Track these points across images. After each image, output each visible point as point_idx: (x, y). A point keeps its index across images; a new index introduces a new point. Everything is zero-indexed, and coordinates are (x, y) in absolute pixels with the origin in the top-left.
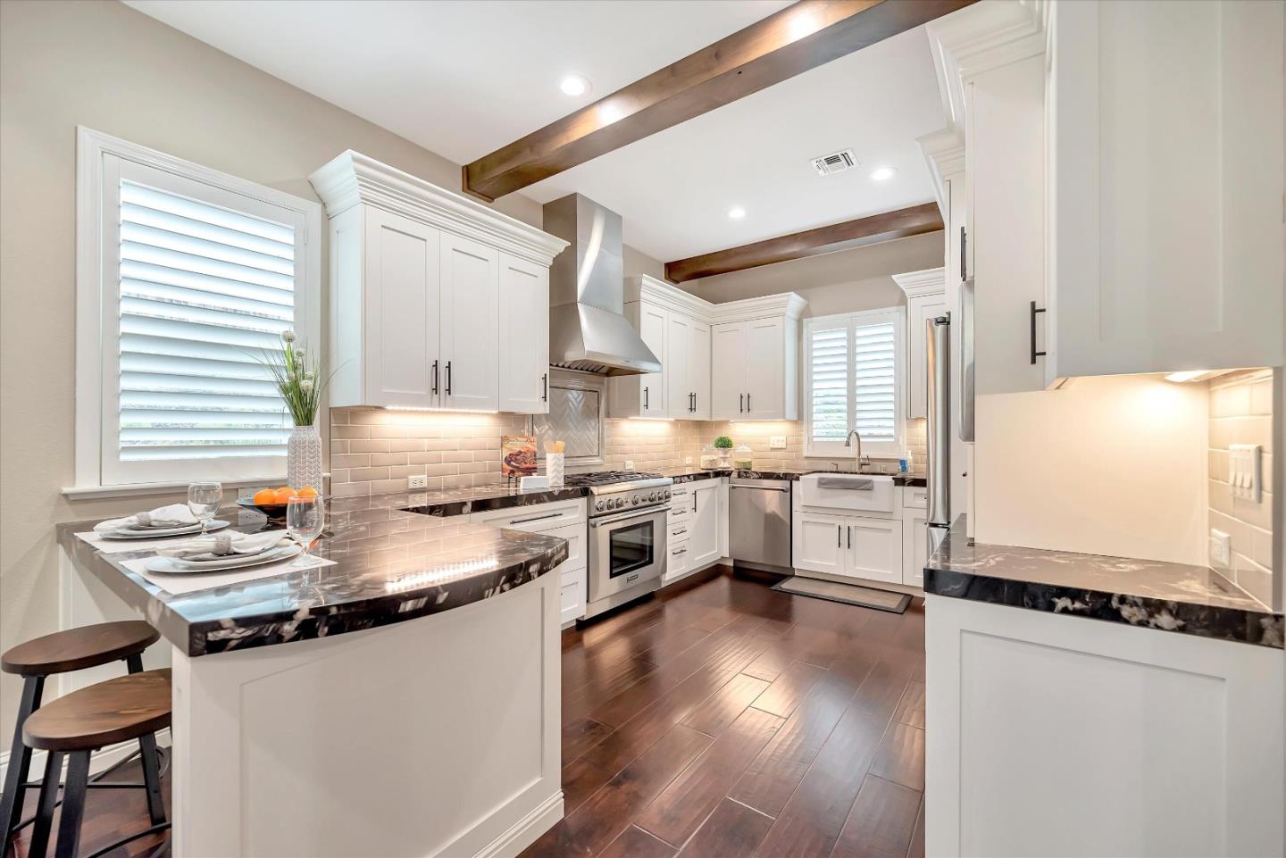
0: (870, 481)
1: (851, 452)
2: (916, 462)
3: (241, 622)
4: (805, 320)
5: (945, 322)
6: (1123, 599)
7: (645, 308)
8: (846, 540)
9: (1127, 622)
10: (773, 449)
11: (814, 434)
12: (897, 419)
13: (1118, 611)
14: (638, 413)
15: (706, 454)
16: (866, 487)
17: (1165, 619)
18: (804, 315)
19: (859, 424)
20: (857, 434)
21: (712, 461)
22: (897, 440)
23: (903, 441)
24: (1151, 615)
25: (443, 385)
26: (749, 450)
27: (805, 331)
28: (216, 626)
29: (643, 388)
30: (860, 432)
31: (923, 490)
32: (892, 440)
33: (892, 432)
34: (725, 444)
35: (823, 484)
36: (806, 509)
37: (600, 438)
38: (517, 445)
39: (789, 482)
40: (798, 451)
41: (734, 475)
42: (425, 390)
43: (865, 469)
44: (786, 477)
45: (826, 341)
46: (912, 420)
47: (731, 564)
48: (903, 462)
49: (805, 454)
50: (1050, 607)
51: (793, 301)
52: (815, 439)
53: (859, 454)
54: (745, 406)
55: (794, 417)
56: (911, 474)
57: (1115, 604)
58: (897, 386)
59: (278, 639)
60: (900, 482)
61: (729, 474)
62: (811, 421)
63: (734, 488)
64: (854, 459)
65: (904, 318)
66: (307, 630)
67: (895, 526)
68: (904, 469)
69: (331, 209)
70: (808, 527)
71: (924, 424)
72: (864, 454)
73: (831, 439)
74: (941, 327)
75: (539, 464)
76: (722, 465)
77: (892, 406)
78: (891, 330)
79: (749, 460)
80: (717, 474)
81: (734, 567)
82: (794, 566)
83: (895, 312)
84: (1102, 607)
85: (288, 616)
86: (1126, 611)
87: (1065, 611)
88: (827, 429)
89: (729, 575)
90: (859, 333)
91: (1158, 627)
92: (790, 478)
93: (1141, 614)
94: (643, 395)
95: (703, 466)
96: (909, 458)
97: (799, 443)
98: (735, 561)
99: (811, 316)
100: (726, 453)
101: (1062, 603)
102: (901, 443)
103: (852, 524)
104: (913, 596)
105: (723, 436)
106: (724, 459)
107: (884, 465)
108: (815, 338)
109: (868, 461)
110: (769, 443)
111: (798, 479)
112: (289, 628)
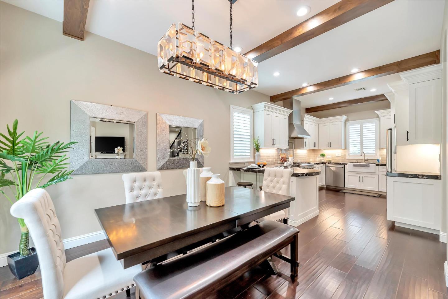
0: (369, 165)
1: (362, 157)
2: (382, 160)
3: (301, 173)
4: (347, 122)
5: (391, 129)
6: (419, 175)
7: (305, 122)
8: (361, 180)
9: (419, 178)
10: (337, 157)
11: (350, 153)
12: (376, 149)
13: (418, 177)
14: (303, 148)
15: (318, 158)
16: (368, 166)
17: (425, 177)
18: (347, 120)
19: (364, 150)
20: (364, 153)
21: (320, 160)
22: (376, 154)
23: (378, 154)
24: (423, 177)
25: (274, 144)
26: (330, 157)
27: (347, 125)
28: (299, 174)
29: (305, 142)
30: (365, 152)
31: (385, 167)
32: (374, 154)
33: (374, 152)
34: (323, 155)
35: (354, 165)
36: (349, 172)
37: (293, 154)
38: (282, 156)
39: (344, 165)
40: (345, 157)
41: (327, 163)
42: (271, 145)
43: (366, 162)
44: (343, 164)
45: (354, 128)
46: (381, 149)
47: (326, 187)
48: (378, 160)
49: (347, 158)
50: (408, 177)
51: (344, 117)
52: (350, 154)
53: (364, 158)
54: (329, 145)
55: (344, 148)
56: (380, 163)
57: (418, 176)
58: (376, 140)
59: (304, 176)
60: (377, 165)
61: (325, 163)
62: (349, 149)
63: (327, 167)
64: (363, 159)
65: (378, 121)
66: (306, 175)
67: (376, 176)
68: (378, 162)
69: (255, 111)
70: (350, 177)
71: (385, 150)
72: (366, 158)
73: (356, 154)
74: (390, 131)
75: (287, 160)
76: (323, 161)
77: (374, 145)
78: (374, 125)
79: (330, 160)
80: (323, 163)
81: (327, 187)
82: (345, 187)
83: (376, 120)
84: (416, 176)
85: (304, 173)
86: (419, 177)
87: (410, 177)
88: (354, 151)
89: (325, 190)
90: (364, 126)
91: (424, 178)
92: (345, 164)
93: (421, 177)
94: (305, 143)
95: (317, 161)
96: (380, 159)
97: (345, 155)
98: (327, 186)
99: (349, 121)
100: (323, 158)
101: (409, 176)
102: (377, 155)
103: (363, 176)
104: (381, 194)
105: (322, 153)
106: (323, 159)
107: (372, 161)
108: (350, 127)
109: (367, 160)
110: (335, 155)
111: (347, 164)
112: (305, 175)
